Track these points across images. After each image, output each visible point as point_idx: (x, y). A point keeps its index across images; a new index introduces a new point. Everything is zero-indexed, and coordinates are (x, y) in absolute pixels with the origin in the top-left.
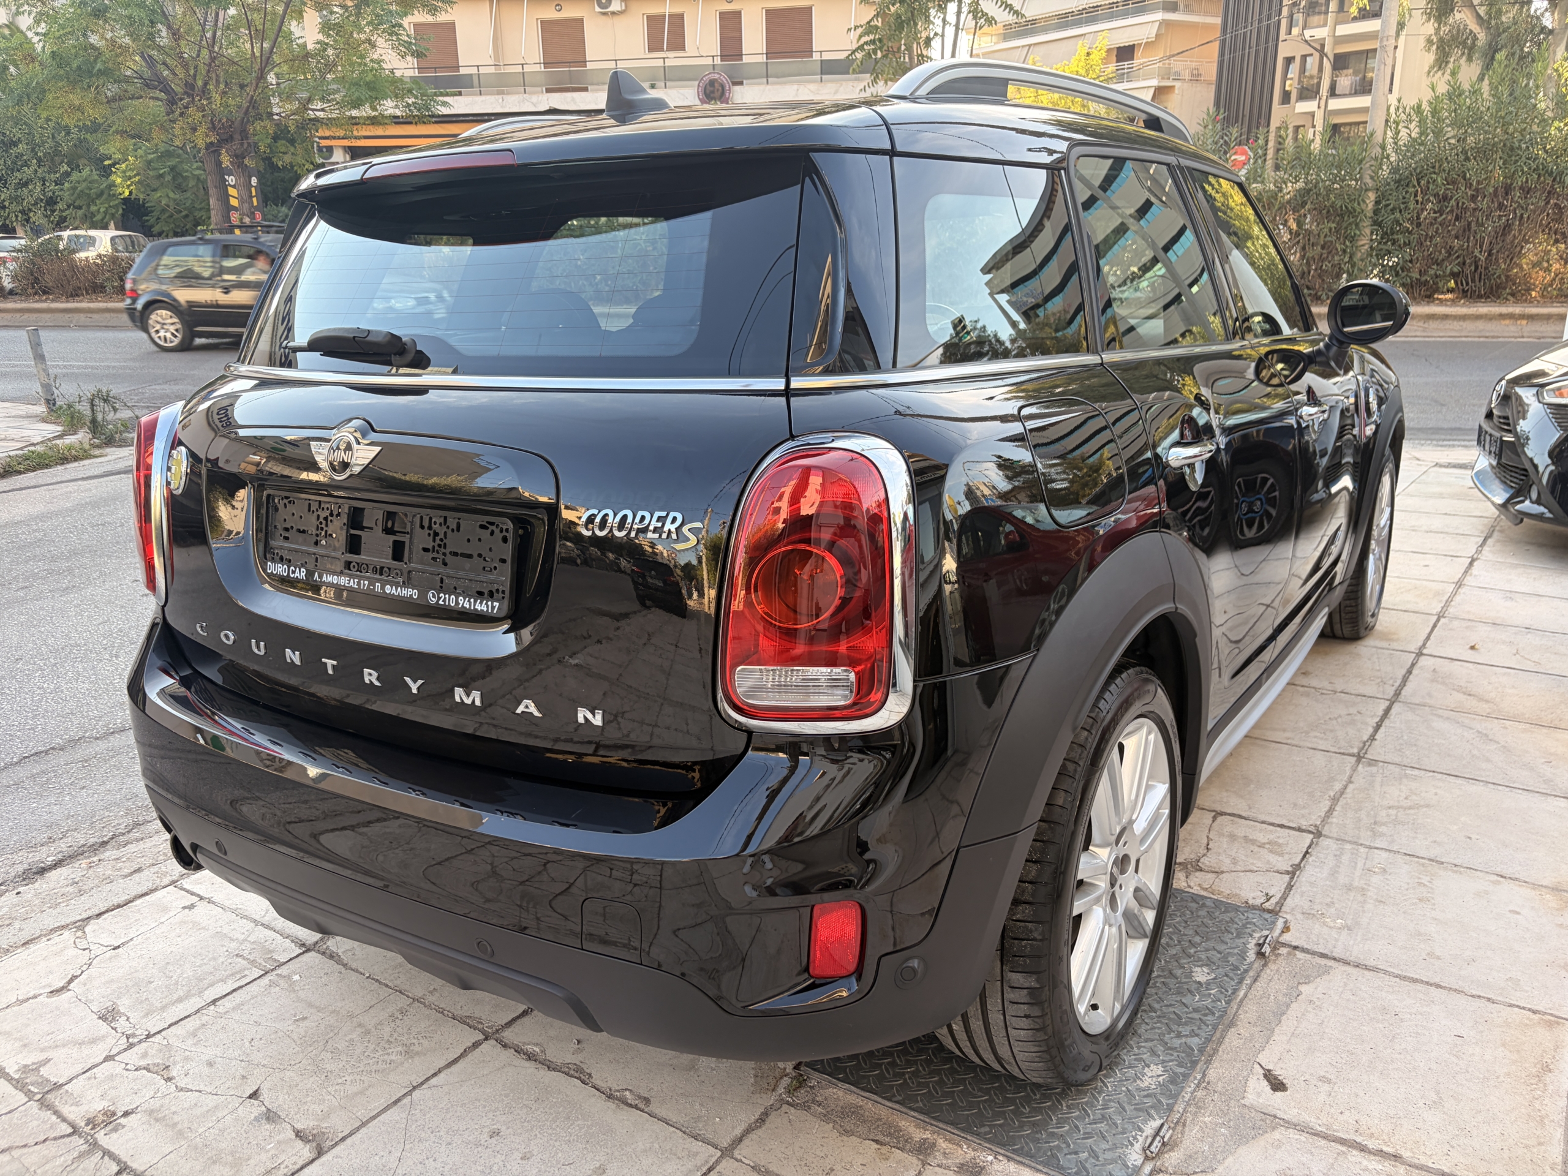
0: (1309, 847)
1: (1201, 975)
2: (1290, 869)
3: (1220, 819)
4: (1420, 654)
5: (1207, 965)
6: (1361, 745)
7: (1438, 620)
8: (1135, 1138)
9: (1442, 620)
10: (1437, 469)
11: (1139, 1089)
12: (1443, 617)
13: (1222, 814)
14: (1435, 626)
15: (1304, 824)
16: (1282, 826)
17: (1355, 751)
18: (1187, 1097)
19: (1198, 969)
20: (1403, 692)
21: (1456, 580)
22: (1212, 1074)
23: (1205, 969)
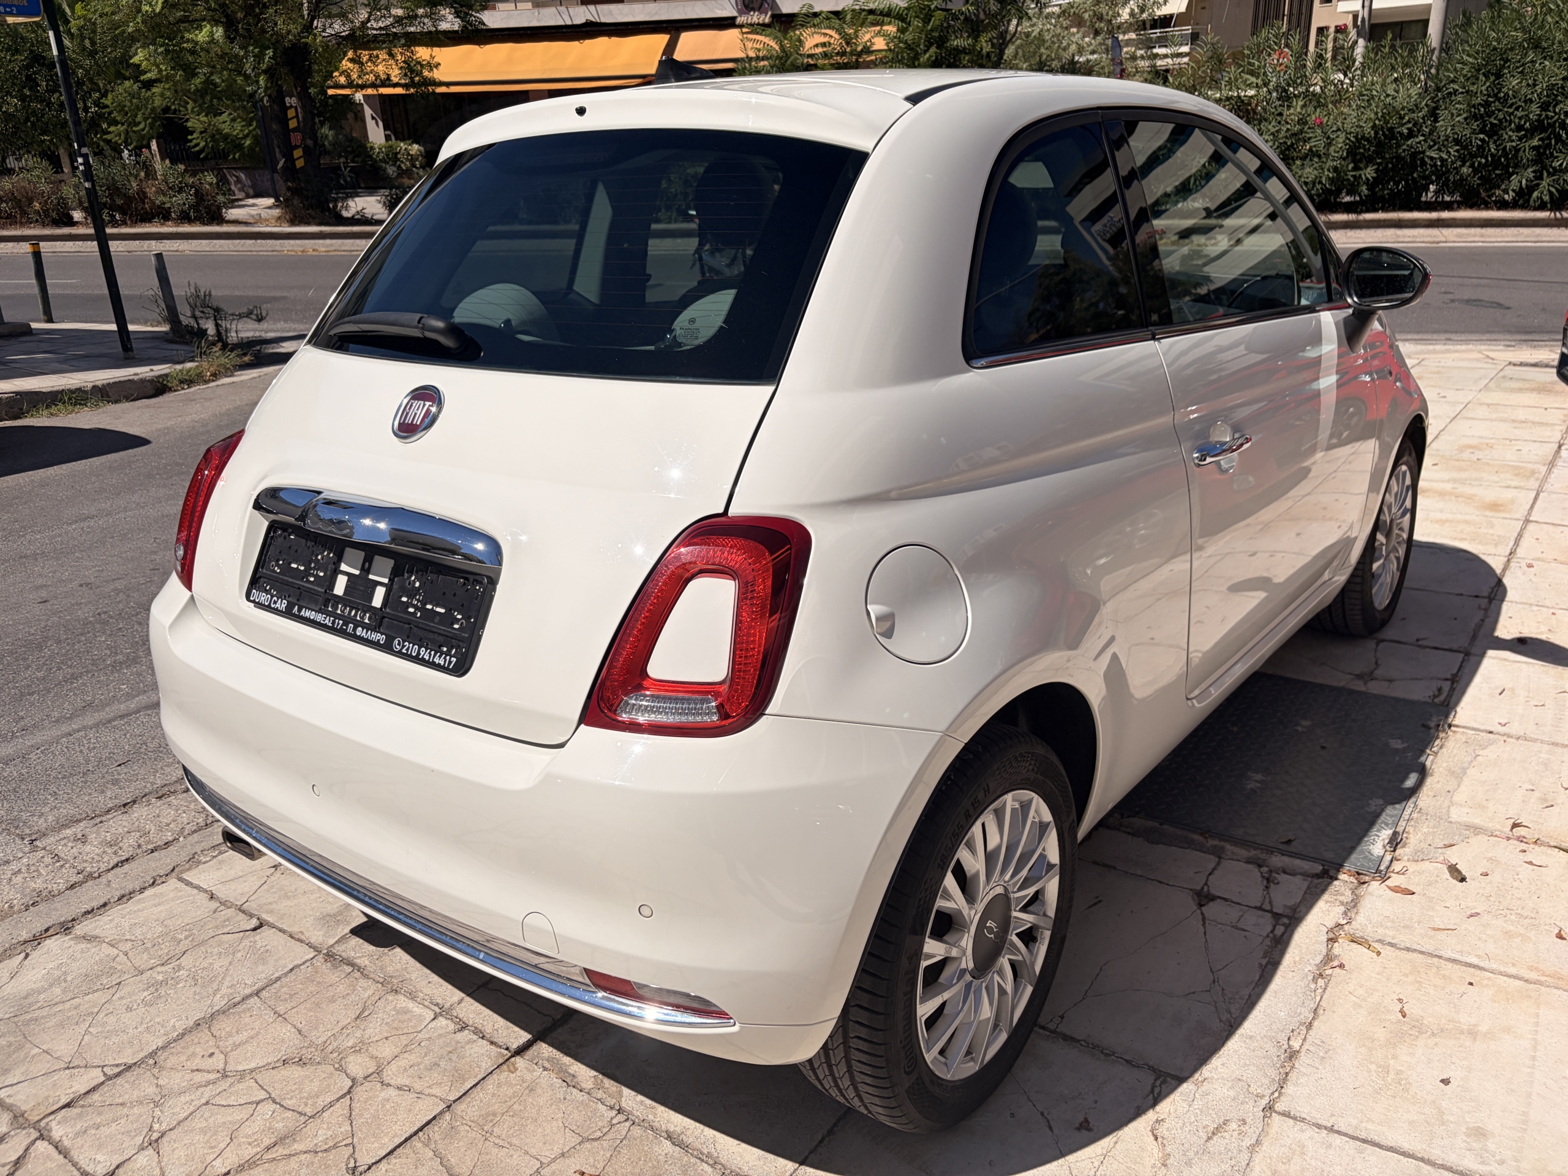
0: (1462, 662)
1: (1397, 744)
2: (1449, 677)
3: (1382, 645)
4: (1527, 521)
5: (1399, 738)
6: (1490, 590)
7: (1538, 495)
8: (1374, 840)
9: (1542, 495)
10: (1511, 367)
12: (1542, 491)
13: (1383, 641)
14: (1536, 499)
15: (1455, 646)
16: (1436, 648)
17: (1486, 594)
18: (1407, 817)
19: (1394, 741)
20: (1518, 550)
21: (1548, 462)
22: (1420, 803)
23: (1399, 741)
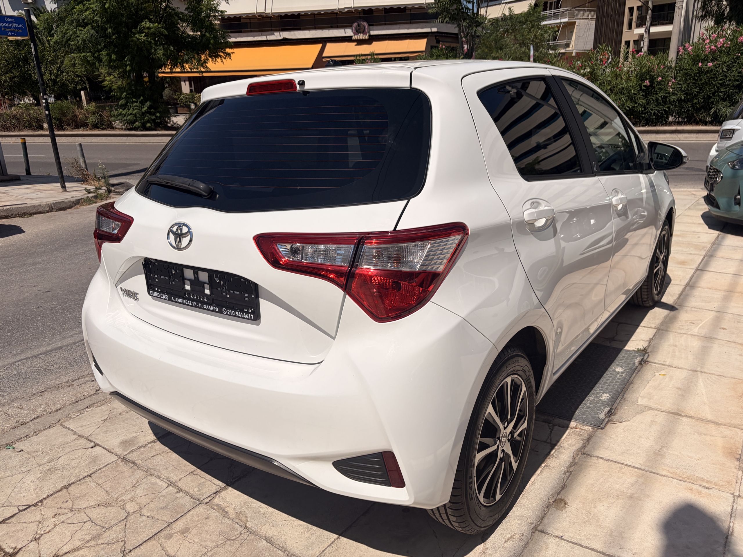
0: (656, 333)
1: (619, 370)
2: (649, 340)
5: (621, 367)
6: (674, 301)
8: (601, 412)
11: (601, 400)
13: (621, 323)
15: (653, 326)
16: (645, 327)
18: (618, 402)
